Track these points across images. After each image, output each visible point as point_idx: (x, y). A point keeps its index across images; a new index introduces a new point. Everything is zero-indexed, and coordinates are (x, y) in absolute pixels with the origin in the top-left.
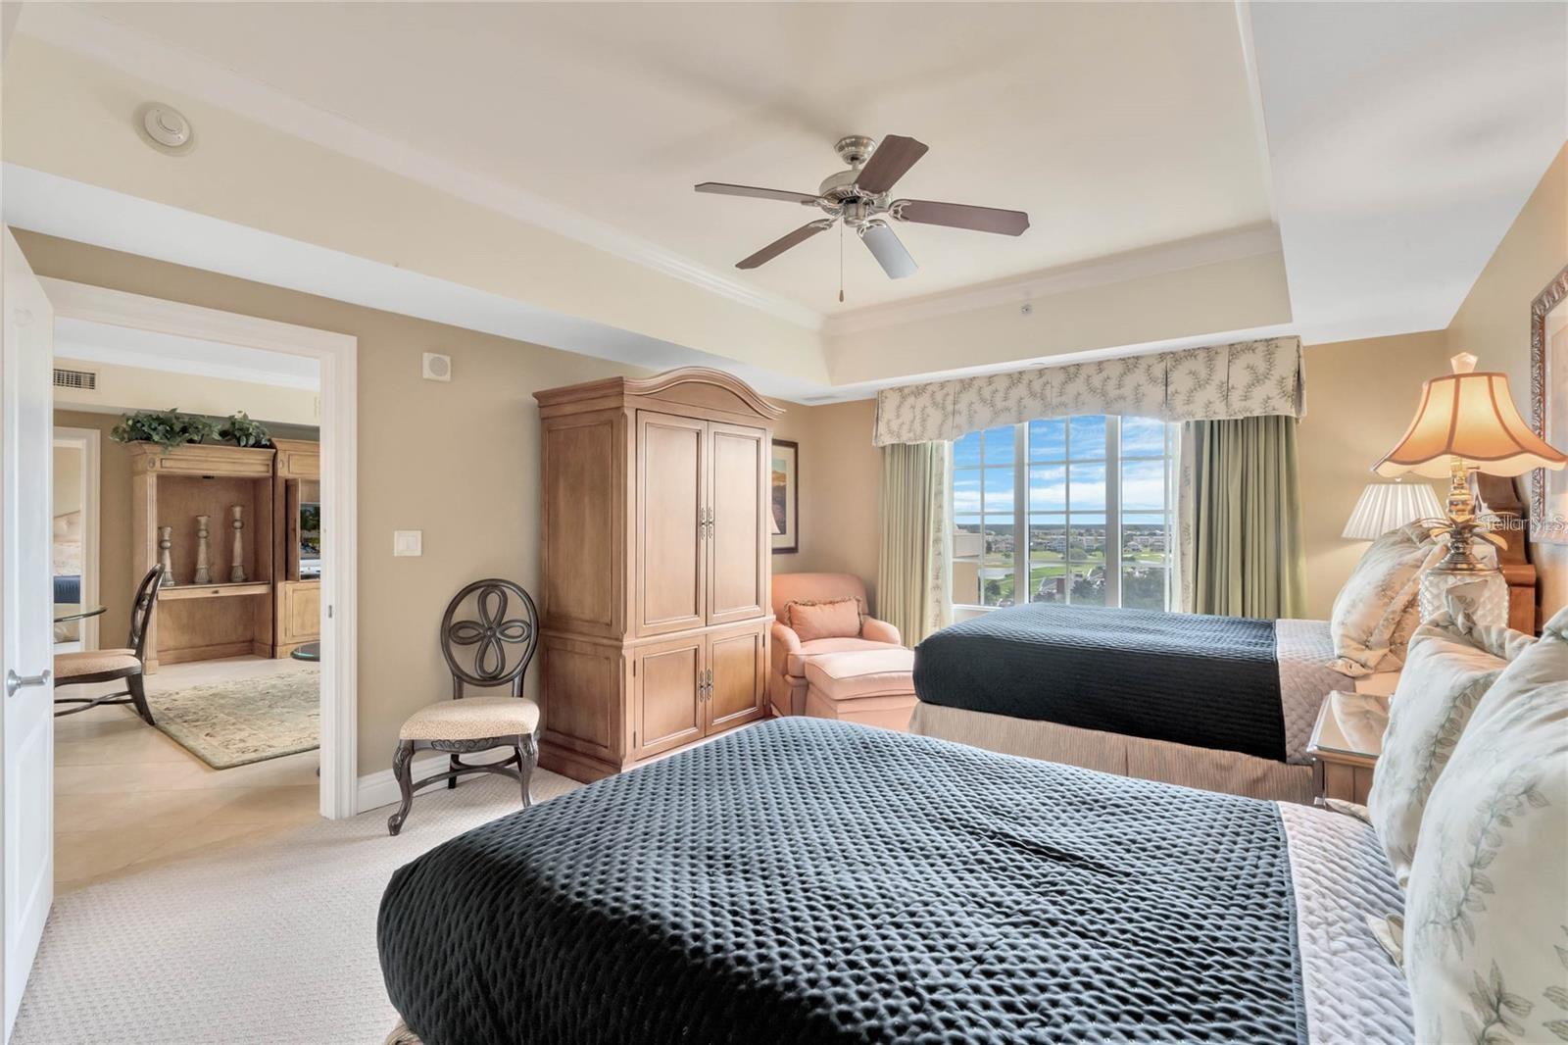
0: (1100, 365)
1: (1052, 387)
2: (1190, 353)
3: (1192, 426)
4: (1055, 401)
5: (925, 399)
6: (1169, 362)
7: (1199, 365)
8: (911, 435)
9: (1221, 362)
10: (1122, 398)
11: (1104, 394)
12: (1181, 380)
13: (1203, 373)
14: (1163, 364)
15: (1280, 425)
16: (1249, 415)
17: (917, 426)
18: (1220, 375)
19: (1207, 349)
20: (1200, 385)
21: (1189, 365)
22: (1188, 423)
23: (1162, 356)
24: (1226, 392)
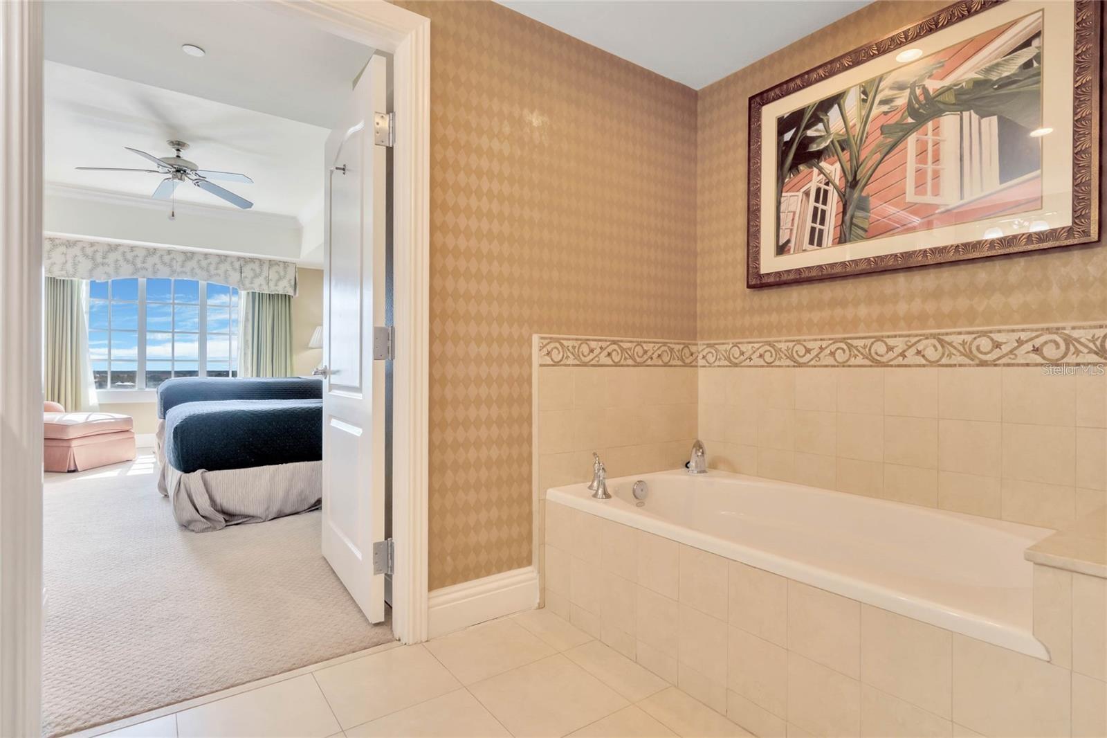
0: (206, 256)
1: (177, 262)
2: (252, 260)
3: (251, 294)
4: (179, 269)
5: (76, 250)
6: (242, 262)
7: (256, 266)
8: (64, 272)
9: (266, 267)
10: (218, 275)
11: (208, 271)
12: (247, 272)
13: (258, 270)
14: (239, 263)
15: (287, 298)
16: (277, 293)
17: (69, 266)
18: (265, 274)
19: (260, 260)
20: (256, 276)
21: (251, 266)
22: (248, 293)
23: (239, 258)
24: (268, 281)
